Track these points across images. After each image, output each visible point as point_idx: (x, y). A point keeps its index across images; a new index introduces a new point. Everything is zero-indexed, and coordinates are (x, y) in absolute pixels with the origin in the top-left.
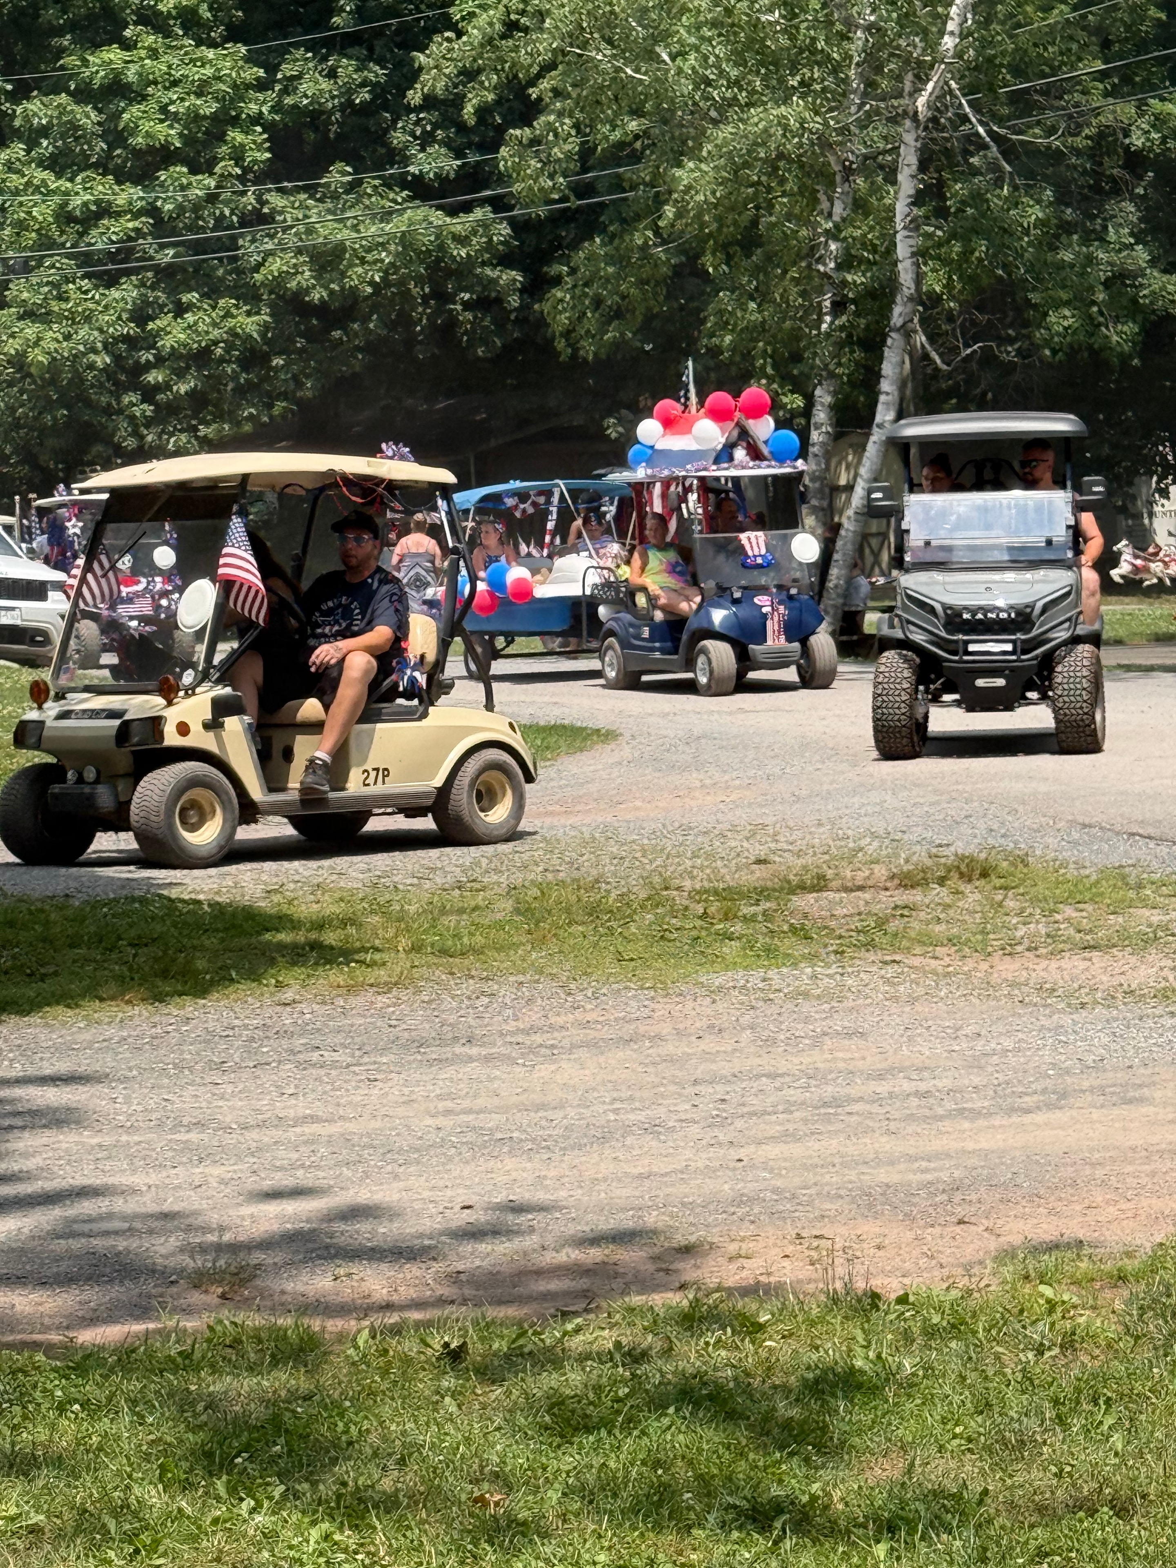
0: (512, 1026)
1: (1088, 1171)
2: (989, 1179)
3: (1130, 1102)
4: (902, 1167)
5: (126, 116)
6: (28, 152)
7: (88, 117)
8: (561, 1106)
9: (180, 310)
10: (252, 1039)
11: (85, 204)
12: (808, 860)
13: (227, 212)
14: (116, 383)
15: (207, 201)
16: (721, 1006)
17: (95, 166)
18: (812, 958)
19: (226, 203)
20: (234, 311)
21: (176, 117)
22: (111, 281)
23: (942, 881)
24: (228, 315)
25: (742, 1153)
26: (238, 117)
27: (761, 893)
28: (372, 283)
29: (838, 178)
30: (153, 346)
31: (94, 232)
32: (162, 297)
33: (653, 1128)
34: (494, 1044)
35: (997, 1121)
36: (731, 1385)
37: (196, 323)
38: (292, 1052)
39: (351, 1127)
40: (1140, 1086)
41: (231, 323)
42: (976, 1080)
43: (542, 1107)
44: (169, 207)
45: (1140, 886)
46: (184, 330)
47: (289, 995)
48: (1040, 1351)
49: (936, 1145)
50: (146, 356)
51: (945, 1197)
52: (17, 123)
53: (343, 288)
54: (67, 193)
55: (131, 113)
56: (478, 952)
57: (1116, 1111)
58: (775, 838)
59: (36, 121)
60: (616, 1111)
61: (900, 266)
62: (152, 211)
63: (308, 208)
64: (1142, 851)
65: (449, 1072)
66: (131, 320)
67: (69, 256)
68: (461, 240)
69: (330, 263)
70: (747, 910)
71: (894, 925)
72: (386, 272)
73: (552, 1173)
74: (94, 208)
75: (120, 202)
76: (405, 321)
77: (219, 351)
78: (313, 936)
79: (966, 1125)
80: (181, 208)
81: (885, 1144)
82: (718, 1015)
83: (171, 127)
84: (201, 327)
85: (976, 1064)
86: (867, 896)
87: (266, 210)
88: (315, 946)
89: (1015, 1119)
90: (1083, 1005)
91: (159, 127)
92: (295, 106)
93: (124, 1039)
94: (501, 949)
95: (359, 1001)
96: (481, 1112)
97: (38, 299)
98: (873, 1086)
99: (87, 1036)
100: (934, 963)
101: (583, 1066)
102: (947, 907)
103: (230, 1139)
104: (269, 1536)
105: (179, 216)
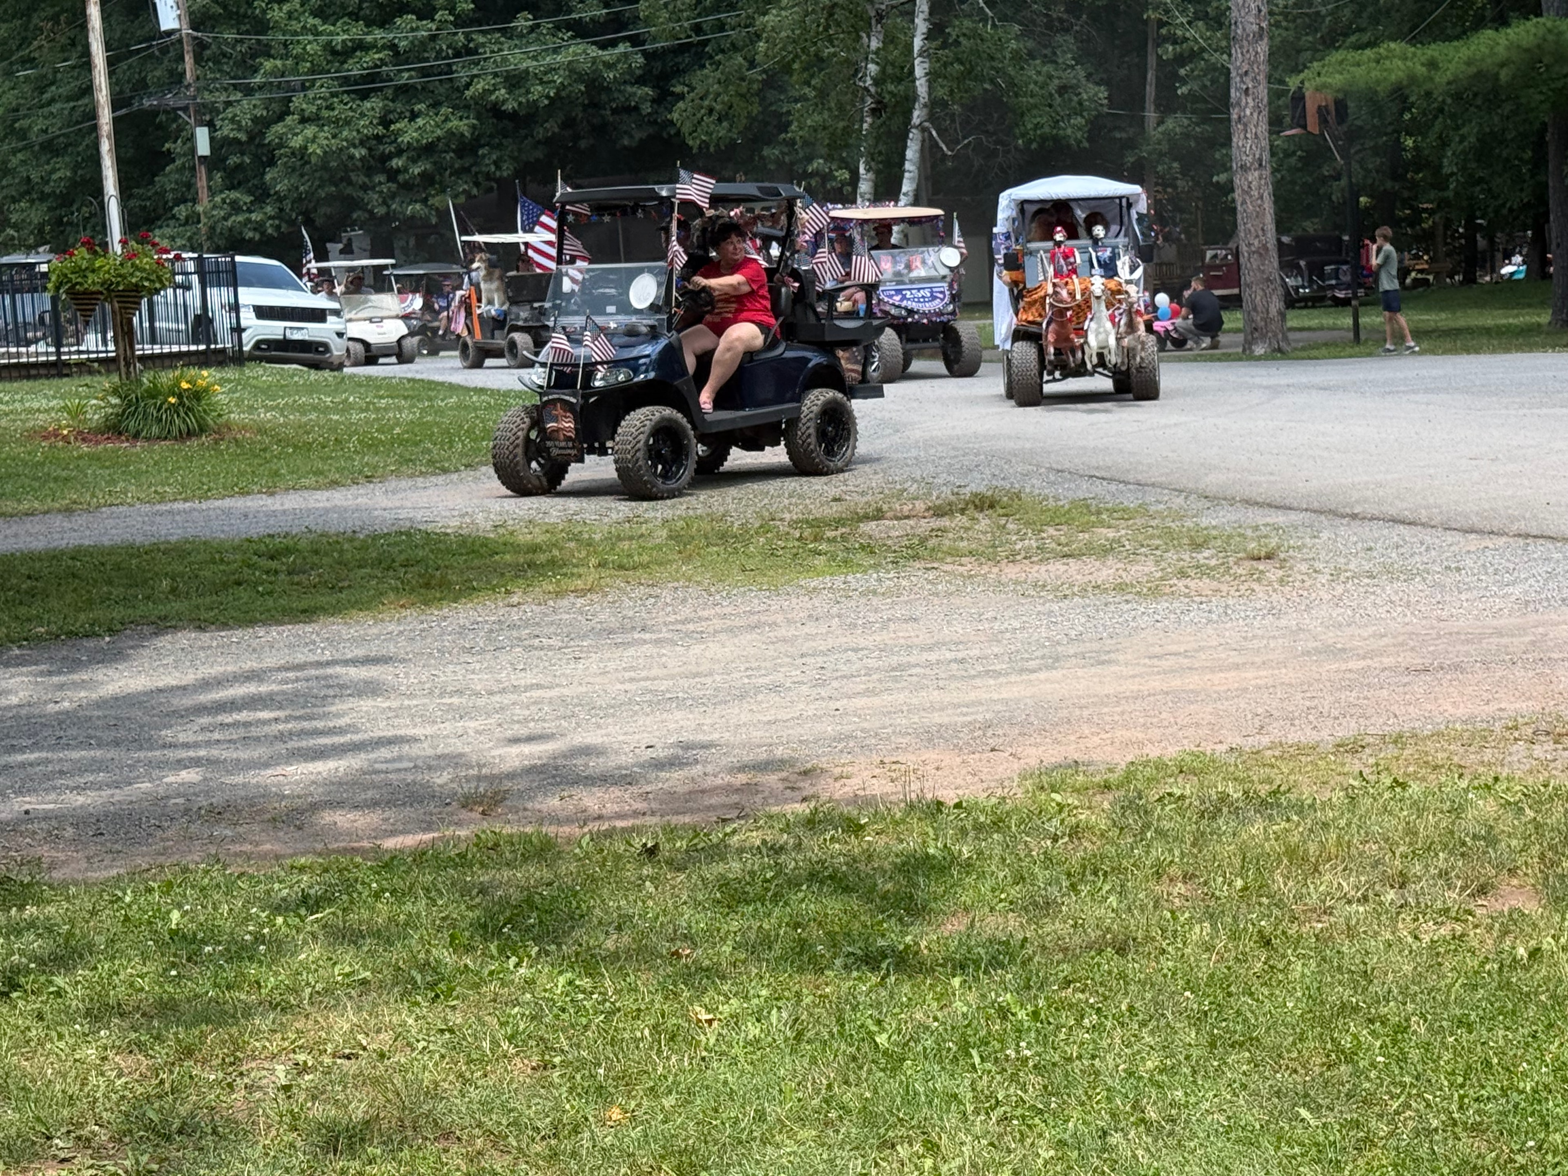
0: (672, 618)
1: (1077, 712)
2: (1010, 719)
3: (1103, 663)
4: (950, 712)
8: (710, 674)
9: (414, 116)
10: (491, 631)
11: (343, 41)
12: (869, 498)
13: (444, 47)
14: (370, 168)
15: (430, 40)
16: (816, 602)
17: (350, 15)
18: (876, 566)
19: (444, 40)
20: (451, 117)
22: (364, 96)
23: (963, 511)
24: (447, 119)
25: (838, 705)
27: (839, 522)
28: (548, 97)
29: (873, 22)
30: (394, 141)
31: (351, 61)
32: (400, 107)
33: (775, 688)
34: (660, 632)
35: (1013, 678)
36: (844, 868)
37: (424, 125)
38: (520, 639)
39: (565, 691)
40: (1109, 652)
41: (450, 125)
42: (996, 650)
43: (697, 675)
44: (403, 44)
45: (1099, 513)
47: (515, 599)
48: (1055, 839)
49: (973, 696)
50: (390, 149)
51: (981, 732)
53: (528, 101)
54: (331, 34)
56: (645, 566)
57: (1093, 670)
58: (845, 482)
60: (748, 677)
61: (918, 83)
62: (393, 47)
63: (501, 43)
64: (1100, 488)
65: (631, 651)
66: (378, 124)
67: (333, 79)
68: (609, 66)
69: (518, 83)
70: (830, 534)
71: (931, 543)
72: (558, 89)
73: (708, 721)
74: (350, 45)
75: (369, 40)
77: (441, 145)
78: (529, 557)
79: (992, 682)
80: (412, 44)
81: (937, 696)
82: (814, 608)
84: (428, 128)
85: (995, 639)
86: (912, 522)
87: (472, 46)
88: (531, 565)
89: (1024, 677)
90: (1065, 596)
93: (401, 632)
94: (661, 564)
95: (565, 602)
96: (655, 679)
97: (314, 109)
98: (925, 655)
99: (375, 631)
100: (961, 569)
101: (723, 646)
102: (967, 529)
103: (481, 702)
104: (530, 983)
105: (410, 50)
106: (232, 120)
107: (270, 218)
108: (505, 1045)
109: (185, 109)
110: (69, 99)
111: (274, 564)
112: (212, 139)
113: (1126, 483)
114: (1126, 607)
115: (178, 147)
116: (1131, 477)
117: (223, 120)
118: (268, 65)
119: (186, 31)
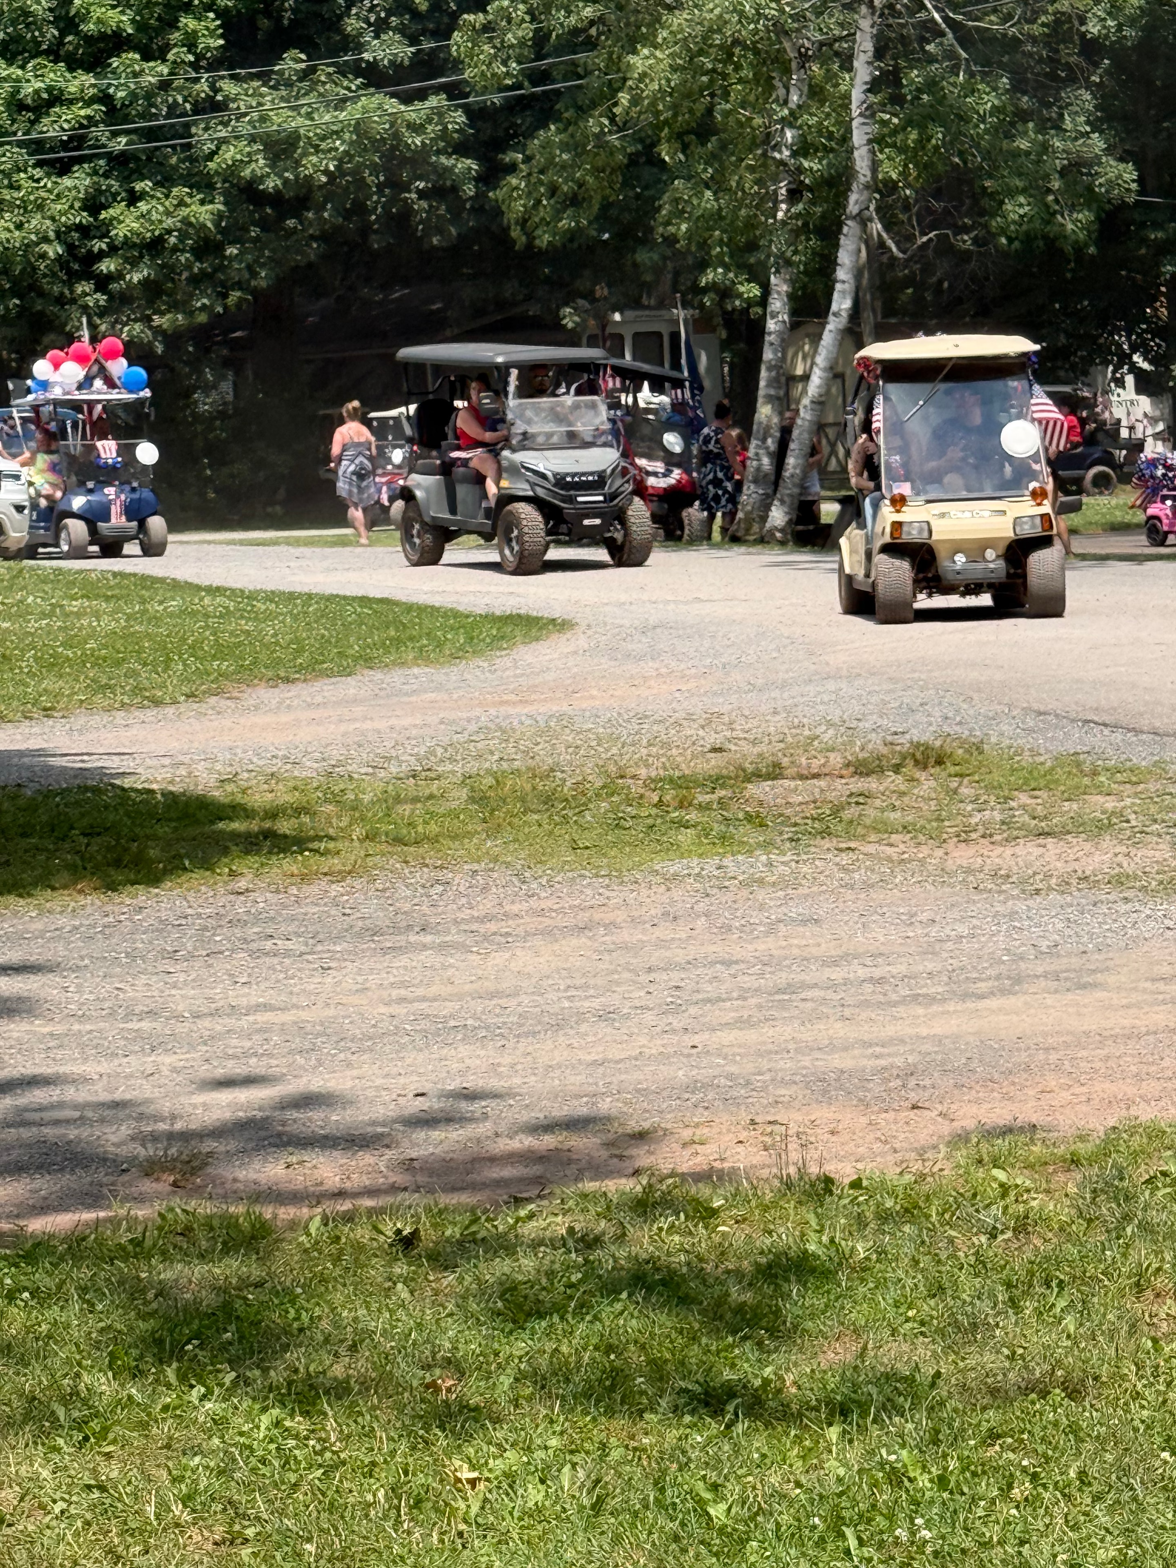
0: (466, 914)
1: (1041, 1056)
2: (943, 1063)
3: (1084, 987)
4: (856, 1052)
7: (38, 3)
8: (516, 995)
9: (133, 199)
10: (205, 929)
11: (37, 92)
12: (763, 748)
13: (180, 99)
14: (70, 273)
15: (160, 88)
16: (677, 893)
17: (47, 53)
18: (767, 845)
19: (179, 90)
20: (188, 200)
21: (128, 3)
22: (63, 168)
23: (897, 769)
24: (181, 204)
25: (696, 1040)
26: (190, 3)
27: (717, 781)
28: (326, 172)
29: (794, 65)
30: (106, 235)
31: (45, 121)
32: (115, 185)
33: (606, 1015)
34: (448, 932)
35: (951, 1007)
36: (685, 1270)
37: (149, 212)
38: (244, 940)
39: (304, 1015)
40: (1094, 971)
41: (184, 212)
42: (930, 966)
43: (496, 994)
44: (121, 94)
45: (1095, 773)
46: (138, 218)
47: (242, 884)
48: (993, 1235)
49: (890, 1031)
50: (99, 245)
51: (899, 1082)
53: (297, 177)
54: (18, 80)
56: (434, 840)
57: (1070, 996)
58: (731, 725)
61: (856, 153)
62: (105, 98)
63: (262, 95)
64: (1098, 739)
65: (403, 960)
66: (83, 209)
67: (20, 144)
68: (416, 128)
69: (284, 151)
70: (702, 798)
71: (847, 814)
72: (340, 160)
73: (507, 1060)
74: (45, 96)
75: (72, 89)
76: (360, 209)
77: (173, 240)
78: (267, 824)
79: (920, 1011)
80: (133, 95)
81: (840, 1030)
82: (673, 902)
83: (123, 13)
84: (155, 216)
85: (930, 951)
86: (822, 783)
87: (219, 98)
88: (268, 834)
89: (970, 1005)
90: (1038, 891)
91: (110, 13)
93: (76, 928)
94: (454, 837)
95: (313, 890)
96: (435, 1000)
98: (828, 973)
99: (38, 925)
100: (889, 850)
101: (537, 954)
102: (902, 794)
103: (182, 1028)
104: (219, 1423)
105: (131, 103)
108: (177, 1509)
113: (1137, 731)
114: (1123, 908)
116: (1144, 723)
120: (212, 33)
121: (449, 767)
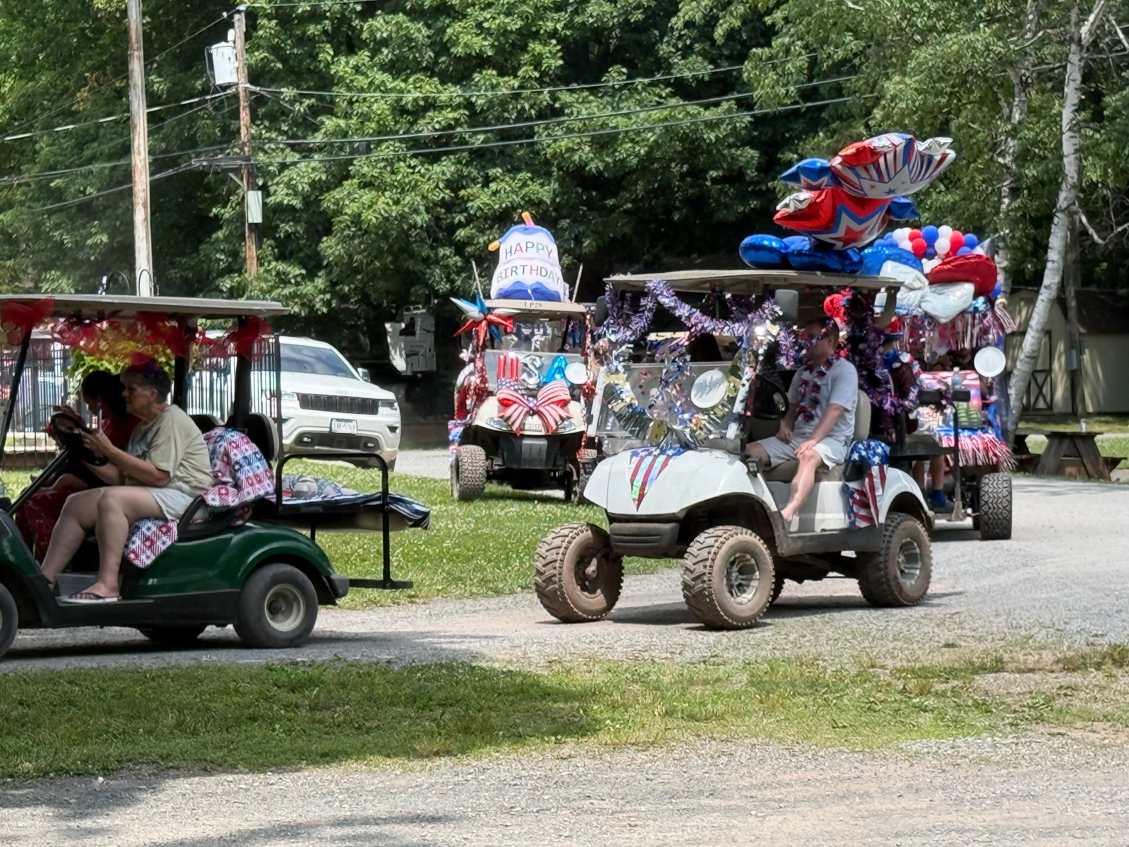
0: (746, 782)
5: (449, 31)
6: (372, 58)
7: (419, 31)
9: (487, 181)
10: (536, 788)
11: (415, 100)
12: (988, 645)
13: (527, 106)
14: (436, 240)
15: (512, 99)
16: (918, 769)
17: (425, 69)
18: (992, 728)
19: (527, 99)
20: (530, 182)
21: (488, 32)
22: (434, 159)
23: (1098, 666)
24: (525, 185)
26: (538, 32)
27: (951, 673)
28: (638, 156)
29: (1016, 89)
30: (464, 209)
31: (421, 122)
32: (475, 173)
34: (731, 797)
37: (499, 191)
38: (567, 799)
41: (528, 191)
44: (480, 102)
46: (490, 196)
47: (566, 751)
50: (460, 218)
52: (365, 35)
53: (615, 160)
54: (401, 91)
55: (453, 30)
56: (720, 717)
58: (961, 625)
59: (378, 35)
61: (1066, 160)
62: (469, 105)
63: (589, 102)
65: (696, 820)
66: (446, 188)
67: (400, 141)
68: (711, 126)
69: (606, 143)
70: (939, 687)
71: (1059, 703)
72: (651, 148)
74: (422, 103)
75: (443, 98)
80: (490, 103)
82: (915, 777)
83: (485, 39)
84: (503, 194)
86: (1037, 677)
87: (557, 105)
91: (475, 39)
92: (583, 24)
93: (432, 785)
94: (738, 715)
95: (623, 757)
97: (375, 173)
99: (403, 782)
100: (1093, 736)
101: (805, 818)
102: (1102, 688)
105: (488, 109)
106: (288, 185)
107: (323, 292)
109: (237, 171)
110: (111, 157)
111: (294, 697)
112: (264, 204)
115: (227, 213)
117: (277, 184)
118: (329, 123)
119: (244, 85)
120: (554, 56)
121: (732, 654)
